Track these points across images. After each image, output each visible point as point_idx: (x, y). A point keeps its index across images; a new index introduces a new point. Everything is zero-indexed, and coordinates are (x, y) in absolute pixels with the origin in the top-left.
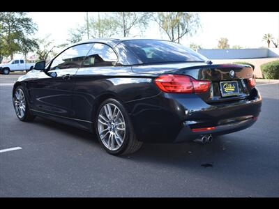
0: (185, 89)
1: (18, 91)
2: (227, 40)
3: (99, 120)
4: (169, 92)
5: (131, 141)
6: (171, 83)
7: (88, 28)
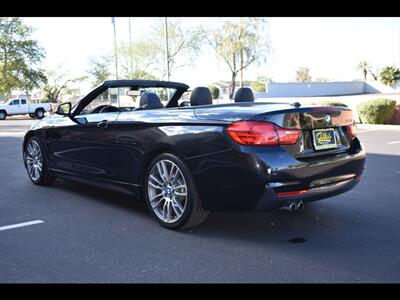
0: (266, 140)
1: (31, 144)
2: (308, 70)
3: (150, 183)
4: (247, 144)
5: (194, 210)
6: (249, 132)
7: (116, 55)
